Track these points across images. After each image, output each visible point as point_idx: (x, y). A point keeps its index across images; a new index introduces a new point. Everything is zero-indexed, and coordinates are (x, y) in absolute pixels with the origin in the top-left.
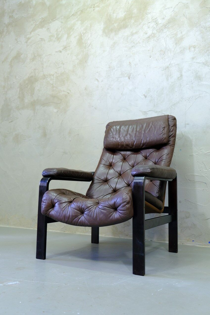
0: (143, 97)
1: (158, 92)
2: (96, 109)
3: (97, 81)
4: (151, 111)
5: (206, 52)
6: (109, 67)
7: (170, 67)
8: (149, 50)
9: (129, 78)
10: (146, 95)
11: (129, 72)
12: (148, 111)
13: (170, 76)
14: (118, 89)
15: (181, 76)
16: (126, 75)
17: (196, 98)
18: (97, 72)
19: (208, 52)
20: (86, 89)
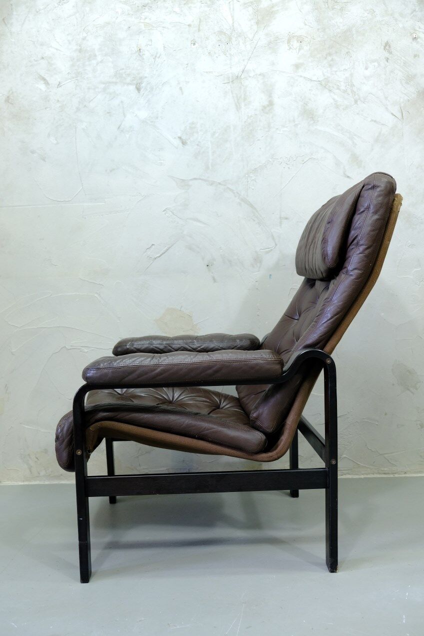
0: (177, 142)
1: (217, 135)
2: (44, 160)
3: (42, 82)
4: (200, 179)
5: (326, 58)
6: (80, 51)
7: (242, 77)
8: (189, 25)
9: (138, 89)
10: (184, 138)
11: (138, 74)
12: (192, 180)
13: (245, 99)
14: (108, 113)
15: (271, 103)
16: (128, 80)
17: (303, 161)
18: (43, 58)
19: (329, 58)
20: (8, 100)
